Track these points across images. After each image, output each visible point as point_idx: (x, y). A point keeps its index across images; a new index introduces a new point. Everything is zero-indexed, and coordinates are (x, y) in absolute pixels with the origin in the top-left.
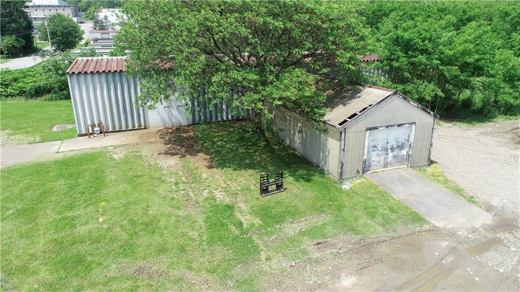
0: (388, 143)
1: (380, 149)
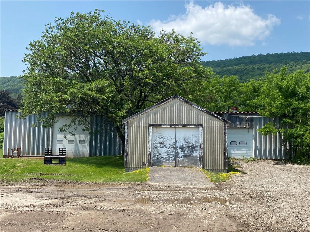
0: (176, 142)
1: (168, 146)
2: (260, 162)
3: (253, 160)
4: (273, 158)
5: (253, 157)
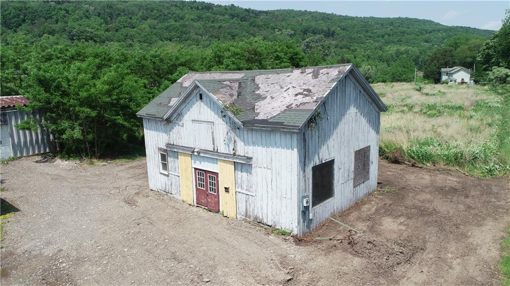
2: (22, 160)
3: (13, 159)
4: (36, 152)
5: (12, 155)
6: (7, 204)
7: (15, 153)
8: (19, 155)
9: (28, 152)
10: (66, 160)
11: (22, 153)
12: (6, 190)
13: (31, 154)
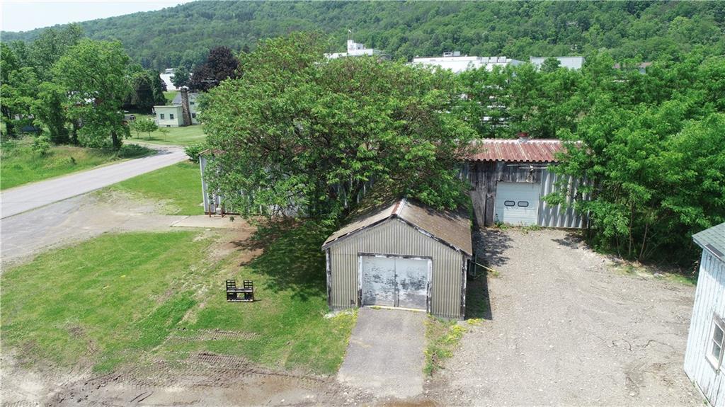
1: (385, 281)
2: (544, 233)
3: (536, 228)
4: (565, 226)
5: (536, 224)
6: (487, 301)
7: (540, 222)
8: (543, 225)
9: (555, 223)
10: (594, 251)
11: (547, 223)
12: (500, 278)
13: (558, 226)
